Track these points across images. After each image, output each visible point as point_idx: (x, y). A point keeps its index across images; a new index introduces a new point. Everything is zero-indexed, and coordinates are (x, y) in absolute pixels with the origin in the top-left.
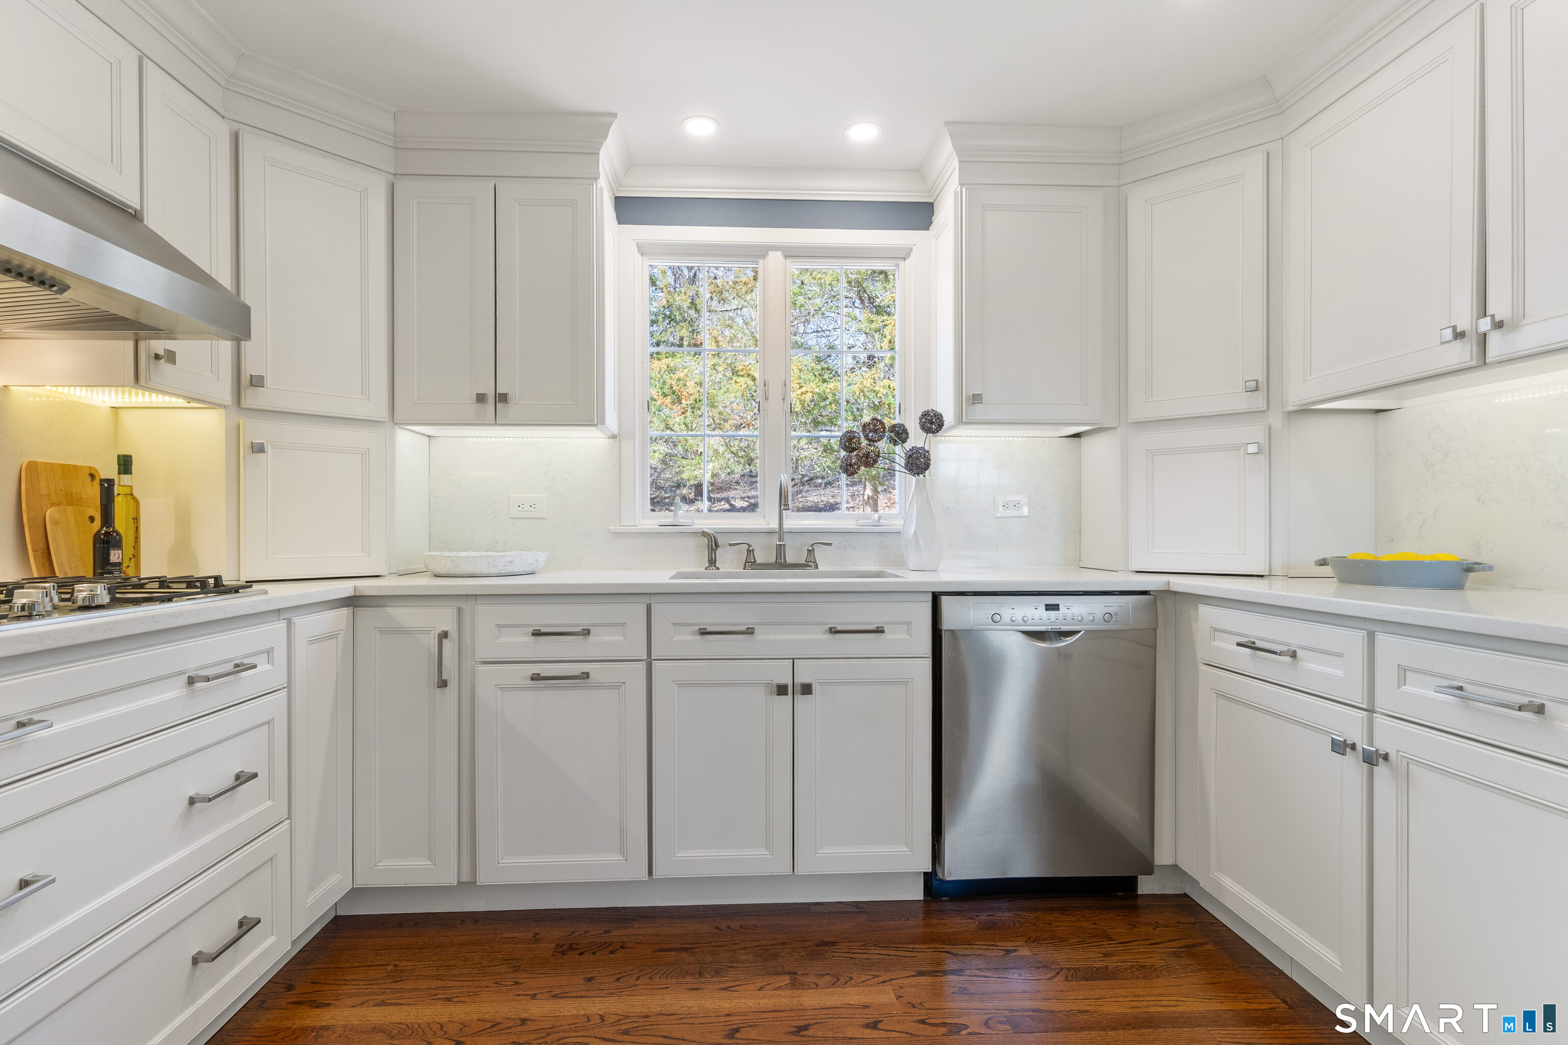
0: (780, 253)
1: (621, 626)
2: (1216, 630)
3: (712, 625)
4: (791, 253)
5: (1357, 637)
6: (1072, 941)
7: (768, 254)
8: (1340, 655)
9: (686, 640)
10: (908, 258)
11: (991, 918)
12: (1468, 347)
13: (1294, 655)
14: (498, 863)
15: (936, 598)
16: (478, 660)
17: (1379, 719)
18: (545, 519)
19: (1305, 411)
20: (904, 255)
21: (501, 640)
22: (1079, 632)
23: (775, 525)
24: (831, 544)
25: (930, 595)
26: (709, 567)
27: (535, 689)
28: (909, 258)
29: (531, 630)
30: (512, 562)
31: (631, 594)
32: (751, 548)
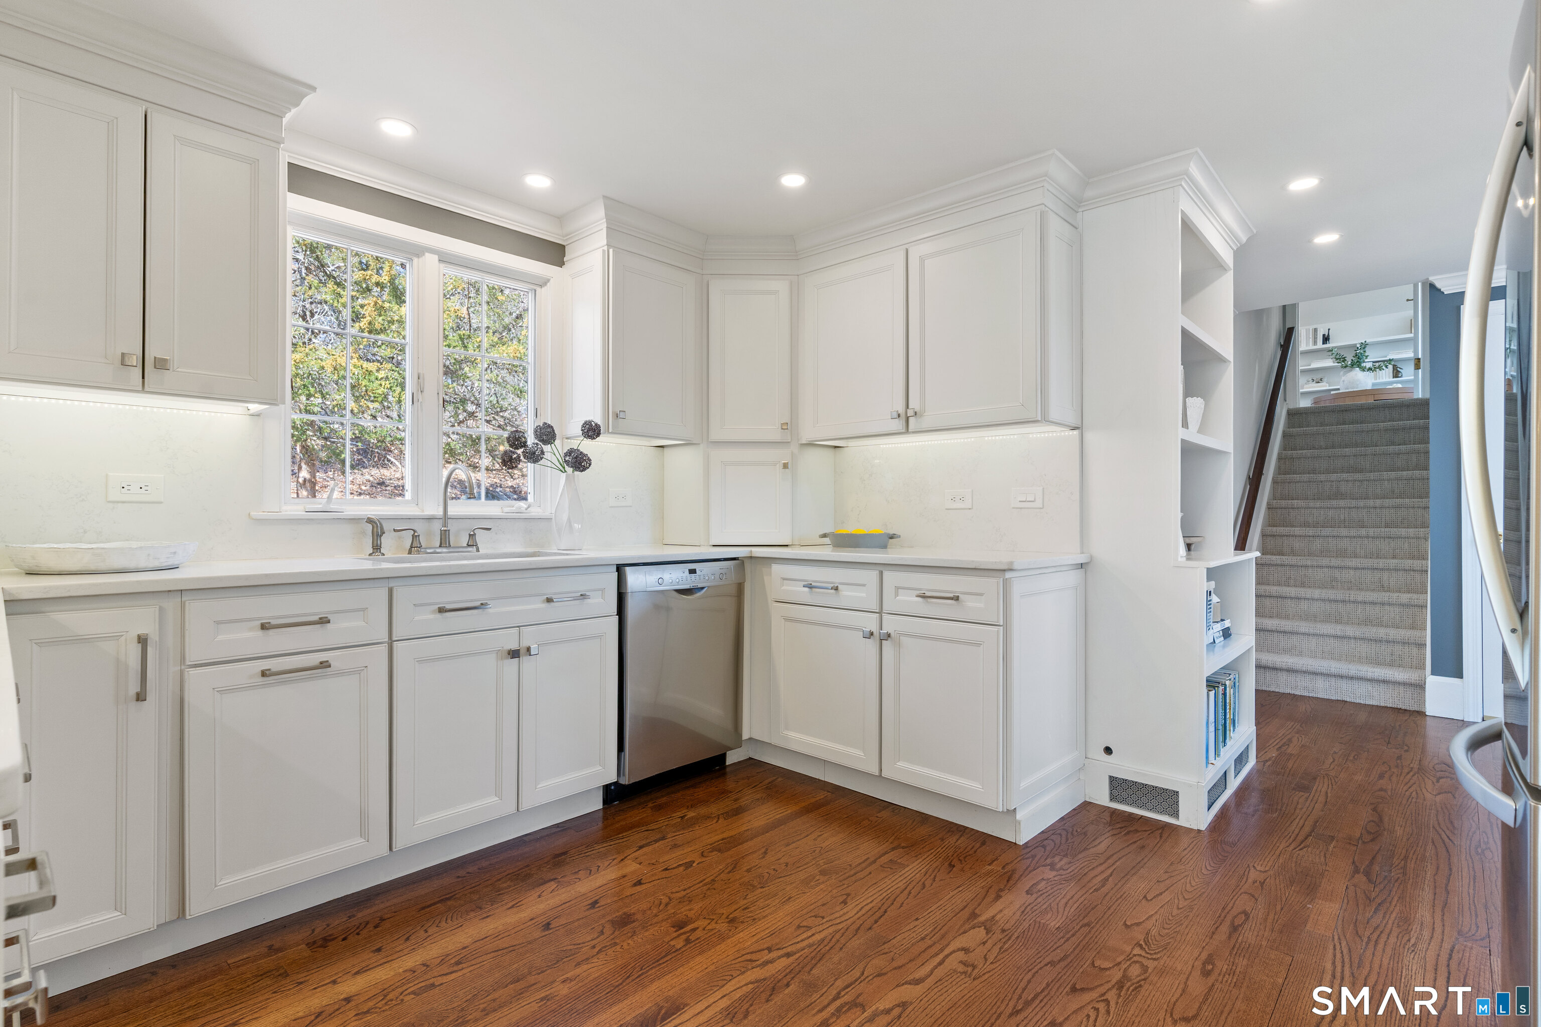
0: (436, 257)
1: (362, 611)
2: (784, 579)
3: (450, 603)
4: (445, 259)
5: (871, 576)
6: (712, 800)
7: (424, 255)
8: (864, 585)
9: (428, 619)
10: (544, 286)
11: (655, 804)
12: (901, 422)
13: (836, 589)
14: (216, 886)
15: (620, 569)
16: (190, 663)
17: (885, 617)
18: (162, 503)
19: (811, 445)
20: (544, 283)
21: (220, 638)
22: (703, 588)
23: (440, 512)
24: (489, 529)
25: (615, 566)
26: (373, 553)
27: (264, 686)
28: (546, 287)
29: (258, 623)
30: (175, 553)
31: (369, 579)
32: (416, 534)
